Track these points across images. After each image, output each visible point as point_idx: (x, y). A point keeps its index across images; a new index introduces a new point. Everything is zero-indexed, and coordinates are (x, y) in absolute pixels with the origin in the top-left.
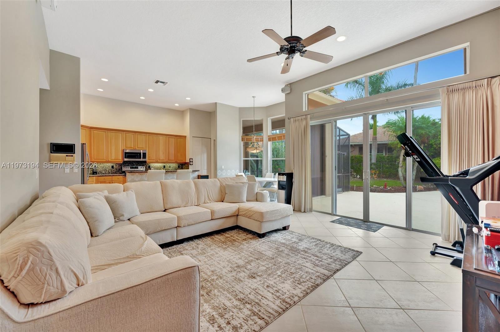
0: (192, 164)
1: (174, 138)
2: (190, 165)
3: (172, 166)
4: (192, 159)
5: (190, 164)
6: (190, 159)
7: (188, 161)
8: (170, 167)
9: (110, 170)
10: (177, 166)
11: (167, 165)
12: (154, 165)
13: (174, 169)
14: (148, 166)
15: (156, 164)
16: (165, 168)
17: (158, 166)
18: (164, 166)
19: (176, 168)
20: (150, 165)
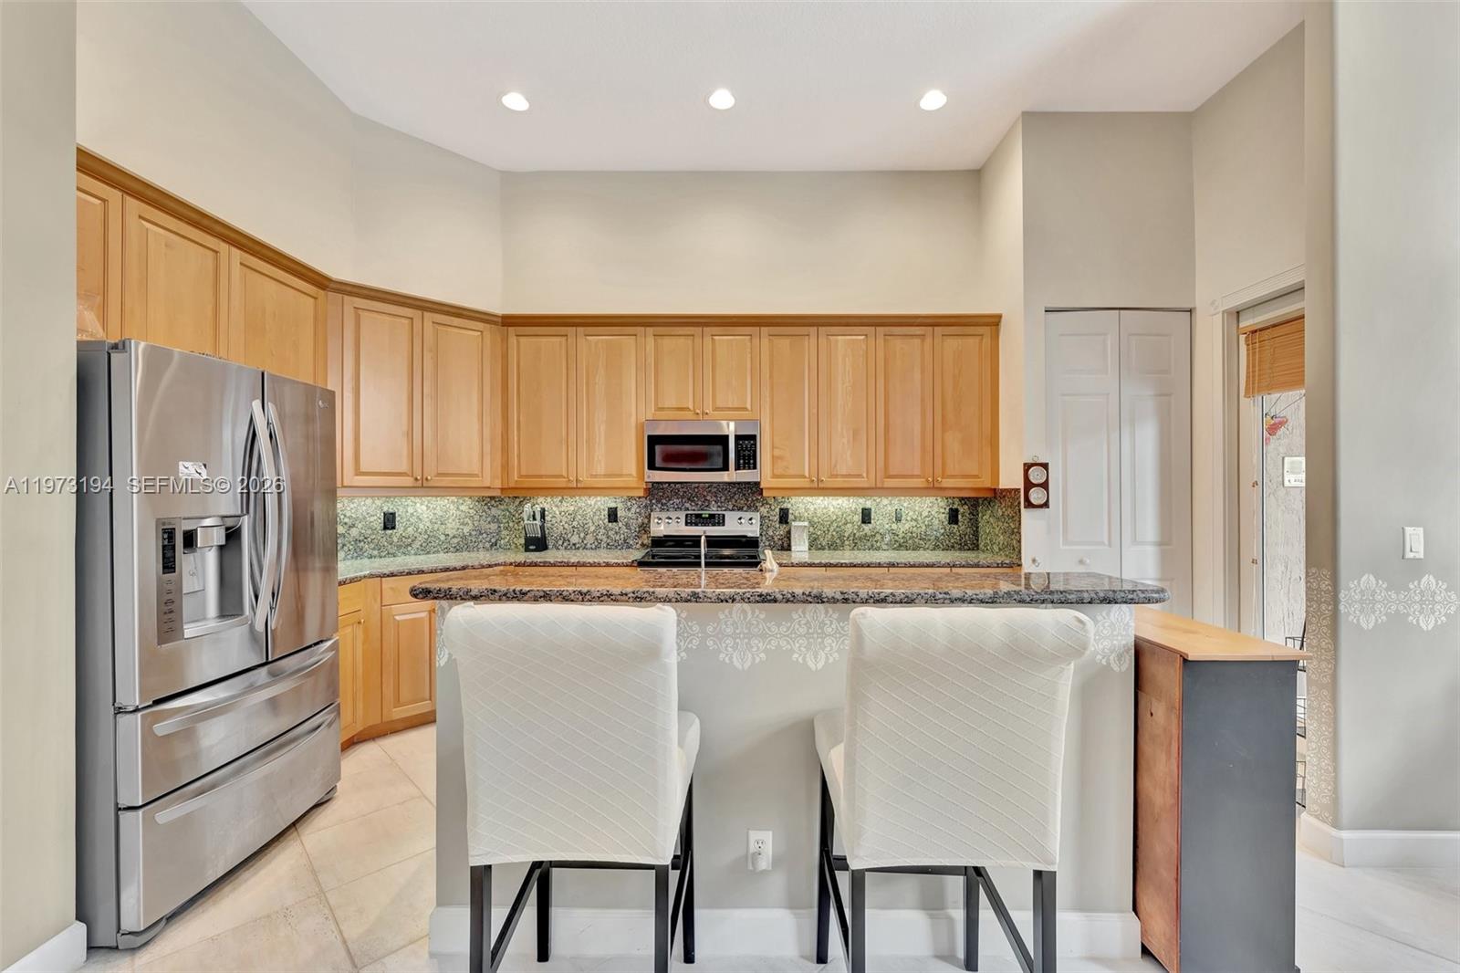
0: (1046, 505)
1: (922, 336)
2: (1026, 514)
3: (908, 514)
4: (1045, 466)
5: (1029, 505)
6: (1027, 467)
7: (1010, 478)
8: (898, 520)
9: (602, 531)
10: (943, 511)
11: (883, 508)
12: (812, 508)
13: (924, 528)
14: (777, 510)
15: (819, 501)
16: (872, 521)
17: (832, 510)
18: (863, 509)
19: (937, 522)
20: (789, 506)
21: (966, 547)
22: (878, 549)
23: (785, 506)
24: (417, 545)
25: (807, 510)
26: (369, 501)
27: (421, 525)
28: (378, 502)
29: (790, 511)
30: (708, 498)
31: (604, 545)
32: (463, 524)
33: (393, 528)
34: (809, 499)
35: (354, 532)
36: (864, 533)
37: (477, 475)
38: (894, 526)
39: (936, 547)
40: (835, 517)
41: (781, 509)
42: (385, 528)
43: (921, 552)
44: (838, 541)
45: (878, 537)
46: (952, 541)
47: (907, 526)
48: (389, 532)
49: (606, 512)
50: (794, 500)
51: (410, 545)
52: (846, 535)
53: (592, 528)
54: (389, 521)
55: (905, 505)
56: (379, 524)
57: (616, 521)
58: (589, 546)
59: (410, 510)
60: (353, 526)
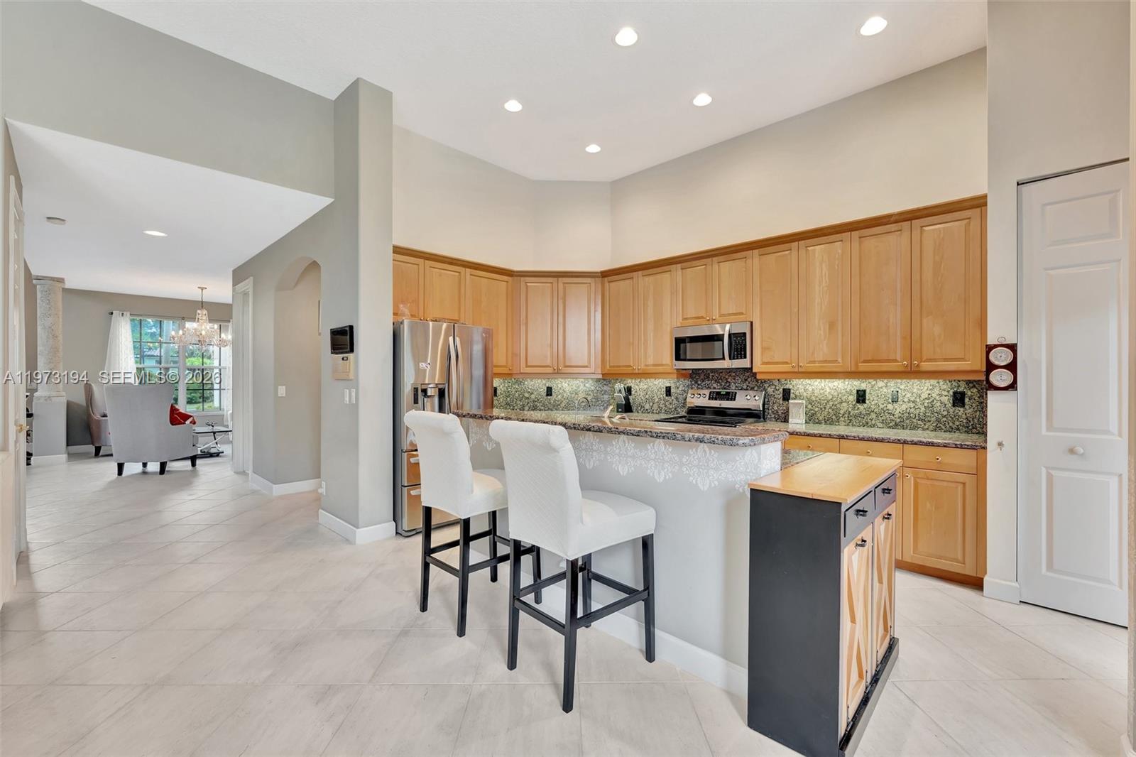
0: (1010, 388)
2: (991, 397)
3: (906, 396)
5: (990, 387)
6: (989, 349)
8: (895, 401)
9: (662, 402)
10: (946, 393)
11: (879, 390)
12: (810, 389)
13: (923, 409)
14: (781, 390)
15: (816, 383)
16: (867, 402)
17: (828, 390)
18: (858, 391)
19: (938, 404)
20: (791, 387)
21: (974, 431)
22: (873, 426)
23: (787, 387)
24: (563, 405)
25: (806, 390)
26: (539, 381)
27: (565, 395)
28: (544, 382)
29: (792, 391)
30: (729, 380)
31: (663, 411)
32: (587, 394)
33: (551, 395)
34: (808, 381)
35: (533, 396)
36: (858, 411)
37: (587, 367)
38: (890, 407)
39: (937, 428)
40: (831, 397)
41: (784, 389)
42: (547, 395)
43: (920, 431)
44: (834, 417)
45: (873, 416)
46: (957, 423)
47: (904, 407)
48: (549, 397)
49: (665, 390)
50: (795, 382)
51: (559, 405)
52: (842, 412)
53: (657, 400)
54: (549, 391)
55: (902, 387)
56: (544, 394)
57: (670, 395)
58: (655, 411)
59: (560, 386)
60: (532, 393)
